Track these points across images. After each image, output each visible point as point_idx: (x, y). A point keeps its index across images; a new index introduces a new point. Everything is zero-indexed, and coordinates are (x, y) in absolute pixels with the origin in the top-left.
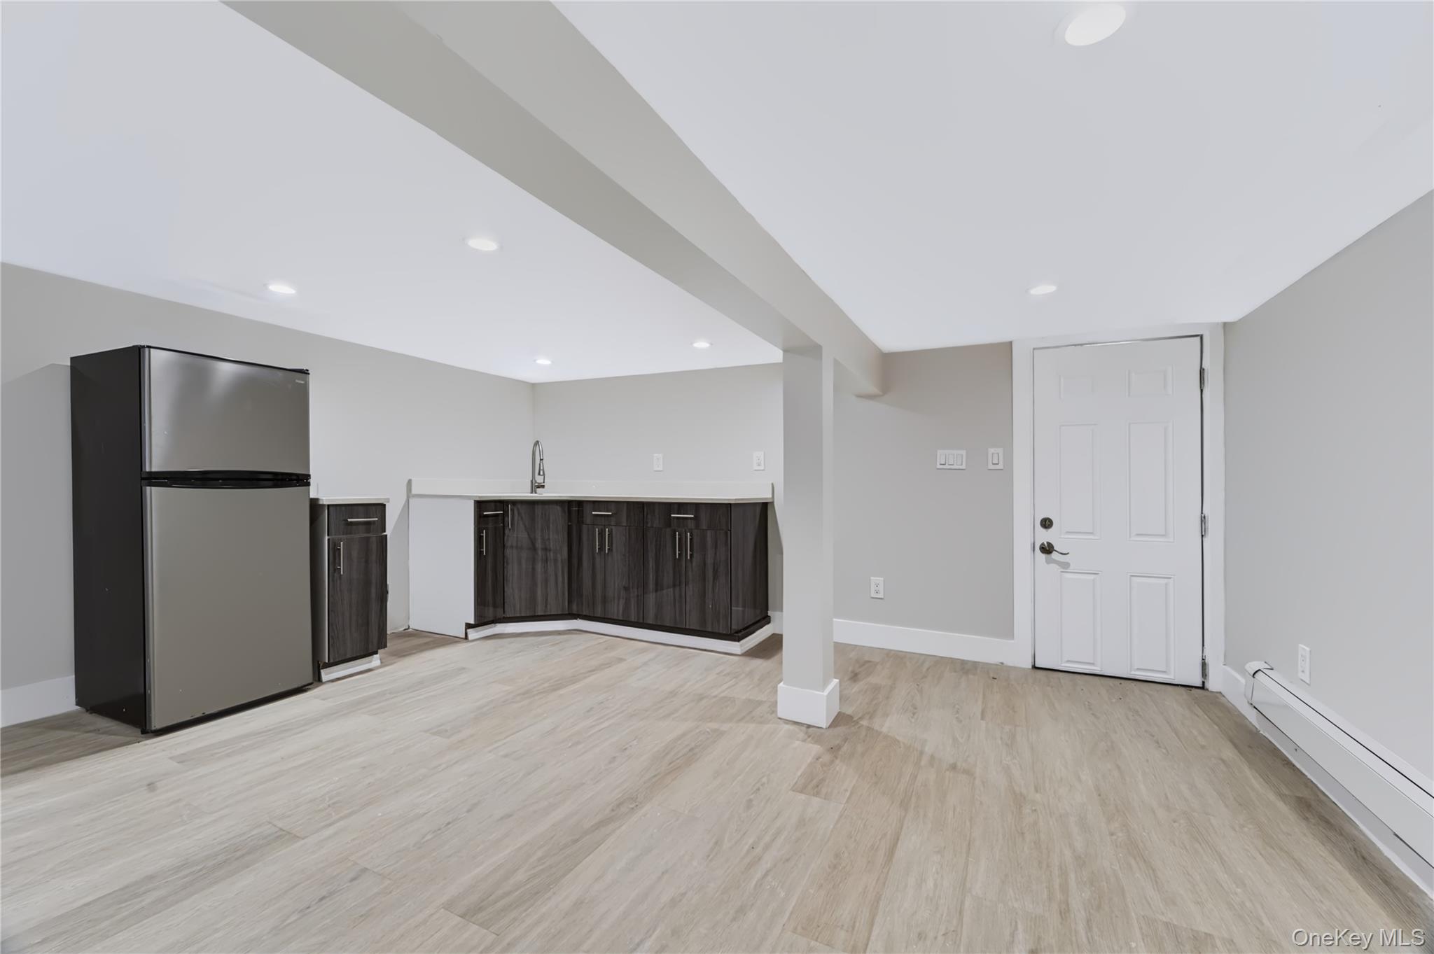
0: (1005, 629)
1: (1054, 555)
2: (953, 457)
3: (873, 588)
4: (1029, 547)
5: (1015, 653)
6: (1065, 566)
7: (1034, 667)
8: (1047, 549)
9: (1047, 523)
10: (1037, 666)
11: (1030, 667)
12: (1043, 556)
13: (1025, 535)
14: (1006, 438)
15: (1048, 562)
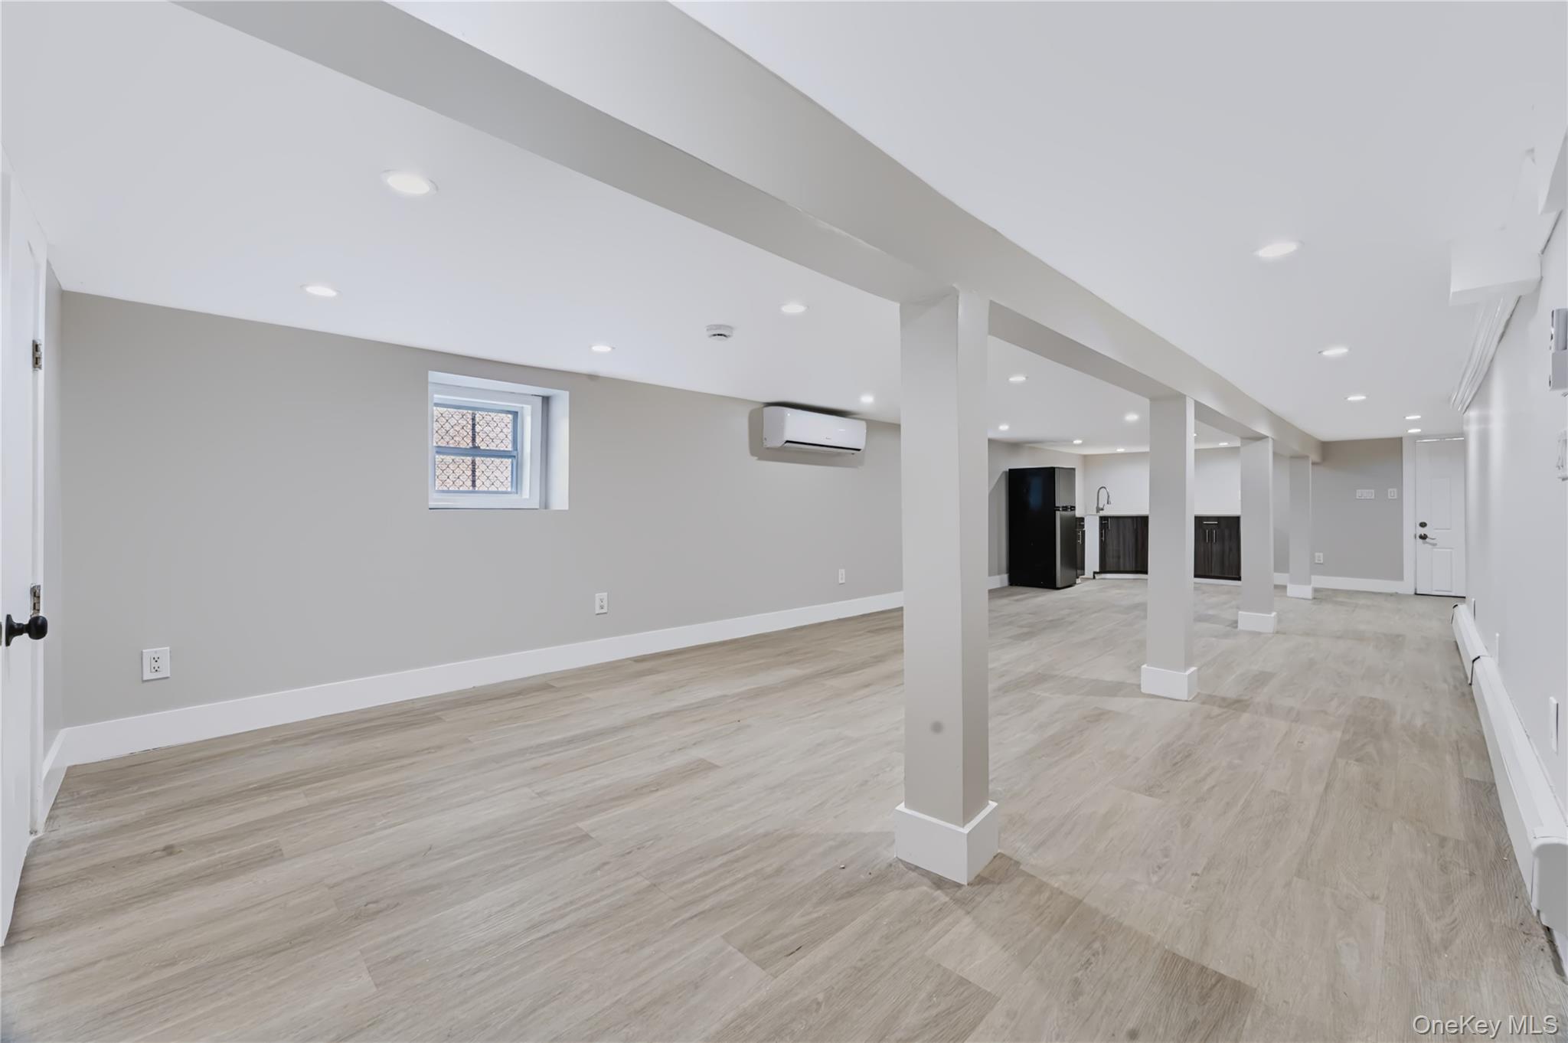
0: (1399, 576)
1: (1427, 540)
2: (1367, 494)
3: (1317, 558)
4: (1413, 536)
5: (1405, 587)
6: (1434, 545)
7: (1416, 594)
8: (1423, 537)
9: (1423, 525)
10: (1418, 592)
11: (1413, 593)
12: (1421, 541)
13: (1410, 530)
14: (1399, 483)
15: (1424, 543)
